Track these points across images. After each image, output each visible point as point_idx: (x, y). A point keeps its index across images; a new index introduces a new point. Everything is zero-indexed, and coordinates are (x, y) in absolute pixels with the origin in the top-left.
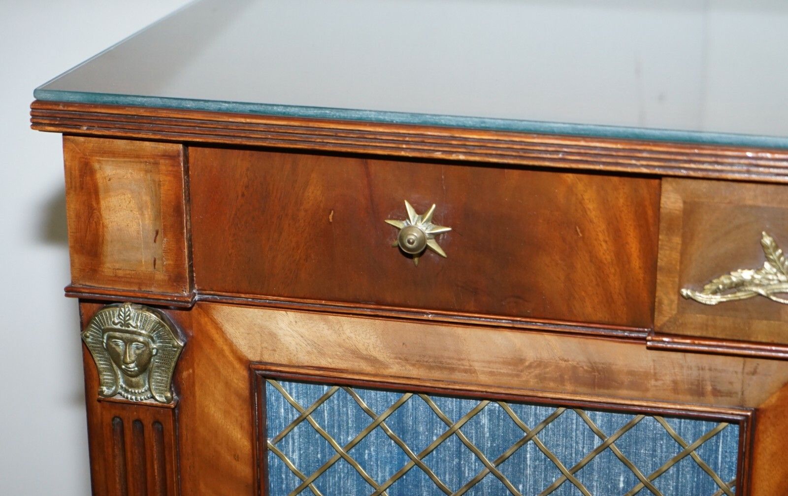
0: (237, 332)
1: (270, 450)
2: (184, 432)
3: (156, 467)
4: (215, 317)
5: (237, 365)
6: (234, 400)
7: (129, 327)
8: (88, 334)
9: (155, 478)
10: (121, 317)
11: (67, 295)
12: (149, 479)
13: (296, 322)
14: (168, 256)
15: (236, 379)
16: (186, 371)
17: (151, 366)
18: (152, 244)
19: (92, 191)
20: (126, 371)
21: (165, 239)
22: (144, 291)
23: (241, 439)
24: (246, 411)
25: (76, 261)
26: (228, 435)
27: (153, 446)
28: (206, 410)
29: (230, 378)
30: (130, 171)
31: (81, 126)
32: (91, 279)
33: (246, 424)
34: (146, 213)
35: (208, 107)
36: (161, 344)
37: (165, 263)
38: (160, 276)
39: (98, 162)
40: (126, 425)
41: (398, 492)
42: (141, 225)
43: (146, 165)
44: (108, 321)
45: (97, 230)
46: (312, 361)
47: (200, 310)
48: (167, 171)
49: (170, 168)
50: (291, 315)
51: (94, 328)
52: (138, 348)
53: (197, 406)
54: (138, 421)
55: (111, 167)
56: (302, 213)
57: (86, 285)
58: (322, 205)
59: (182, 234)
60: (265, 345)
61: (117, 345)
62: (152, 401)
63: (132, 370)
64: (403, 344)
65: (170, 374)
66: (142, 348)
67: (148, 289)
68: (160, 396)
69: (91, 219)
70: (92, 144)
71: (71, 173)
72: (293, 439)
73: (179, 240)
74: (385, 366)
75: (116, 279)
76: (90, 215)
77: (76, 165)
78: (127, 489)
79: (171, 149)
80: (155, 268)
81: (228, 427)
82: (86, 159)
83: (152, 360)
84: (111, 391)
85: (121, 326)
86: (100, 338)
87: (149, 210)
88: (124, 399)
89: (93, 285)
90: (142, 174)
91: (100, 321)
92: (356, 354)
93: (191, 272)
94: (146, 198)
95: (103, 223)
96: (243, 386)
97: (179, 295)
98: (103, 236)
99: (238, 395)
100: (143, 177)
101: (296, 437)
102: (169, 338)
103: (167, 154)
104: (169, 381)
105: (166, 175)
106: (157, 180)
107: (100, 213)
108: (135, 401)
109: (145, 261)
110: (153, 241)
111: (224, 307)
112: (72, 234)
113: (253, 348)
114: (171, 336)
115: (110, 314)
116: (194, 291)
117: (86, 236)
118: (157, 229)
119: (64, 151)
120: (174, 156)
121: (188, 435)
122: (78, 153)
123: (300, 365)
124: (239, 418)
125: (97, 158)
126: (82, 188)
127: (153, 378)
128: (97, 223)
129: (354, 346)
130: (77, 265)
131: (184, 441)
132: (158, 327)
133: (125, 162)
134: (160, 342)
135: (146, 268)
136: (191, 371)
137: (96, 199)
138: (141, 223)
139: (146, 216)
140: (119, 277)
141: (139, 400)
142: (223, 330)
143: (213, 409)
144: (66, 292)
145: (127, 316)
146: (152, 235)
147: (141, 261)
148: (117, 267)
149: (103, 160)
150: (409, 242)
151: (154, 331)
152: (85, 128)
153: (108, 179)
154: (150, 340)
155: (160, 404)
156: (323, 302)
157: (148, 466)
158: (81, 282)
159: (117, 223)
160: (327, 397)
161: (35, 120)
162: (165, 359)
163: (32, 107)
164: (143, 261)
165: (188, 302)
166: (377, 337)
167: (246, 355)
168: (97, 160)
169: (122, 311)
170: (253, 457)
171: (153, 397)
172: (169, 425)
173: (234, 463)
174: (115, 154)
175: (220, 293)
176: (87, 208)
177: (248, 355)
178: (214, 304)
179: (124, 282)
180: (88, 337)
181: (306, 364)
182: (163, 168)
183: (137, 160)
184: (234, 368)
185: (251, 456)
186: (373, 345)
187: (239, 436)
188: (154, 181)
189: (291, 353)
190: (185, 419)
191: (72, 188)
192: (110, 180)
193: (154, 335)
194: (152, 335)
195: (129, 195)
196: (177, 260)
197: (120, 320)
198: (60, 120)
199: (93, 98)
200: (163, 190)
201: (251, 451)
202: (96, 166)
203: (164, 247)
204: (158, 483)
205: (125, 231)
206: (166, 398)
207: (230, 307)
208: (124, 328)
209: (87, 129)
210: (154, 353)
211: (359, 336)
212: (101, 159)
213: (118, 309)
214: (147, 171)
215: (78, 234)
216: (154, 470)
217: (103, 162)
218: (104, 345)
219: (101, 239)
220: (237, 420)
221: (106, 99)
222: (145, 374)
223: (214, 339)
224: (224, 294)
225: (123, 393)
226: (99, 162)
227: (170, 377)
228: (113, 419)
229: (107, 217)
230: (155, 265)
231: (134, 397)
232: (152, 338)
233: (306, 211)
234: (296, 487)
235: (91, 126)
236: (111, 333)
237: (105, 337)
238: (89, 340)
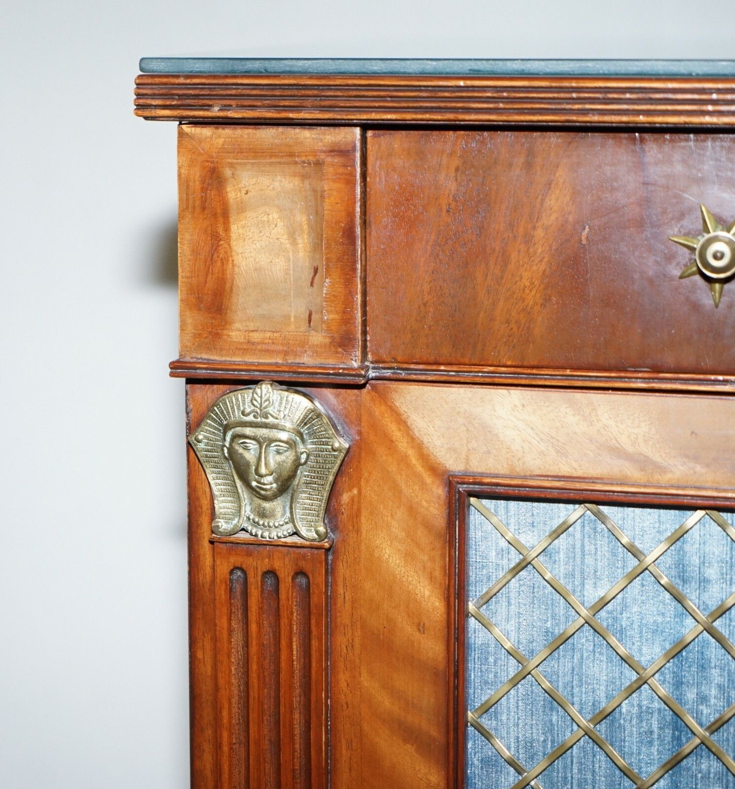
0: (431, 426)
1: (472, 616)
2: (341, 590)
3: (295, 647)
4: (397, 404)
5: (428, 480)
6: (422, 535)
7: (267, 418)
8: (200, 437)
9: (293, 665)
10: (255, 402)
11: (172, 375)
12: (283, 665)
13: (523, 406)
14: (331, 306)
15: (427, 501)
16: (347, 492)
17: (296, 482)
18: (308, 290)
19: (219, 211)
20: (258, 490)
21: (327, 280)
22: (291, 363)
23: (429, 597)
24: (440, 552)
25: (189, 321)
26: (409, 592)
27: (292, 613)
28: (377, 554)
29: (416, 500)
30: (279, 177)
31: (210, 106)
32: (209, 348)
33: (438, 573)
34: (300, 241)
35: (404, 68)
36: (314, 446)
37: (325, 318)
38: (318, 338)
39: (230, 167)
40: (251, 579)
41: (673, 680)
42: (291, 260)
43: (304, 167)
44: (233, 411)
45: (223, 271)
46: (547, 466)
47: (374, 394)
48: (336, 174)
49: (341, 170)
50: (516, 395)
51: (210, 426)
52: (278, 452)
53: (363, 547)
54: (271, 573)
55: (250, 173)
56: (539, 233)
57: (201, 358)
58: (571, 219)
59: (354, 270)
60: (474, 444)
61: (246, 449)
62: (295, 539)
63: (268, 487)
64: (692, 433)
65: (326, 494)
66: (285, 451)
67: (298, 360)
68: (308, 530)
69: (215, 256)
70: (223, 140)
71: (188, 187)
72: (509, 598)
73: (349, 281)
74: (663, 470)
75: (249, 346)
76: (214, 248)
77: (197, 173)
78: (247, 684)
79: (343, 140)
80: (310, 326)
81: (410, 579)
82: (212, 162)
83: (299, 472)
84: (232, 526)
85: (254, 416)
86: (218, 440)
87: (306, 237)
88: (252, 537)
89: (212, 357)
90: (297, 181)
91: (222, 412)
92: (617, 452)
93: (364, 333)
94: (302, 219)
95: (233, 261)
96: (436, 512)
97: (345, 367)
98: (233, 279)
99: (428, 526)
100: (298, 185)
101: (513, 595)
102: (327, 435)
103: (336, 149)
104: (322, 505)
105: (334, 181)
106: (319, 189)
107: (229, 245)
108: (268, 539)
109: (295, 317)
110: (309, 284)
111: (411, 387)
112: (184, 280)
113: (455, 450)
114: (330, 432)
115: (237, 399)
116: (367, 363)
117: (206, 282)
118: (315, 265)
119: (179, 152)
120: (348, 151)
121: (346, 594)
122: (200, 154)
123: (528, 473)
124: (429, 564)
125: (230, 160)
126: (204, 208)
127: (299, 502)
128: (224, 261)
129: (614, 441)
130: (190, 329)
131: (339, 605)
132: (311, 418)
133: (271, 164)
134: (313, 443)
135: (295, 328)
136: (355, 491)
137: (224, 223)
138: (291, 257)
139: (300, 245)
140: (253, 344)
141: (276, 538)
142: (409, 424)
143: (388, 551)
144: (171, 368)
145: (266, 401)
146: (308, 274)
147: (288, 317)
148: (251, 328)
149: (237, 163)
150: (715, 257)
151: (305, 424)
152: (216, 109)
153: (245, 192)
154: (298, 438)
155: (308, 543)
156: (568, 372)
157: (284, 643)
158: (194, 355)
159: (255, 260)
160: (563, 529)
161: (141, 101)
162: (319, 472)
163: (138, 81)
164: (293, 314)
165: (360, 376)
166: (652, 424)
167: (443, 462)
168: (229, 163)
169: (257, 394)
170: (448, 627)
171: (296, 533)
172: (318, 578)
173: (417, 636)
174: (256, 152)
175: (405, 366)
176: (209, 238)
177: (446, 462)
178: (397, 383)
179: (261, 350)
180: (199, 441)
181: (537, 472)
182: (329, 170)
183: (290, 159)
184: (423, 483)
185: (445, 625)
186: (644, 436)
187: (427, 593)
188: (315, 191)
189: (513, 456)
190: (342, 570)
191: (187, 208)
192: (247, 193)
193: (304, 430)
194: (302, 430)
195: (275, 214)
196: (344, 312)
197: (253, 408)
198: (179, 99)
199: (229, 66)
200: (327, 205)
201: (445, 616)
202: (228, 172)
203: (325, 292)
204: (297, 674)
205: (267, 272)
206: (317, 532)
207: (421, 387)
208: (259, 420)
209: (220, 110)
210: (303, 461)
211: (622, 424)
212: (235, 161)
213: (251, 391)
214: (304, 177)
215: (193, 279)
216: (292, 651)
217: (238, 167)
218: (226, 450)
219: (228, 285)
220: (424, 568)
221: (249, 66)
222: (286, 495)
223: (394, 439)
224: (412, 366)
225: (250, 528)
226: (231, 165)
227: (325, 498)
228: (231, 572)
229: (240, 250)
230: (310, 321)
231: (266, 534)
232: (301, 435)
233: (546, 229)
234: (510, 677)
235: (225, 106)
236: (238, 429)
237: (228, 438)
238: (201, 446)
